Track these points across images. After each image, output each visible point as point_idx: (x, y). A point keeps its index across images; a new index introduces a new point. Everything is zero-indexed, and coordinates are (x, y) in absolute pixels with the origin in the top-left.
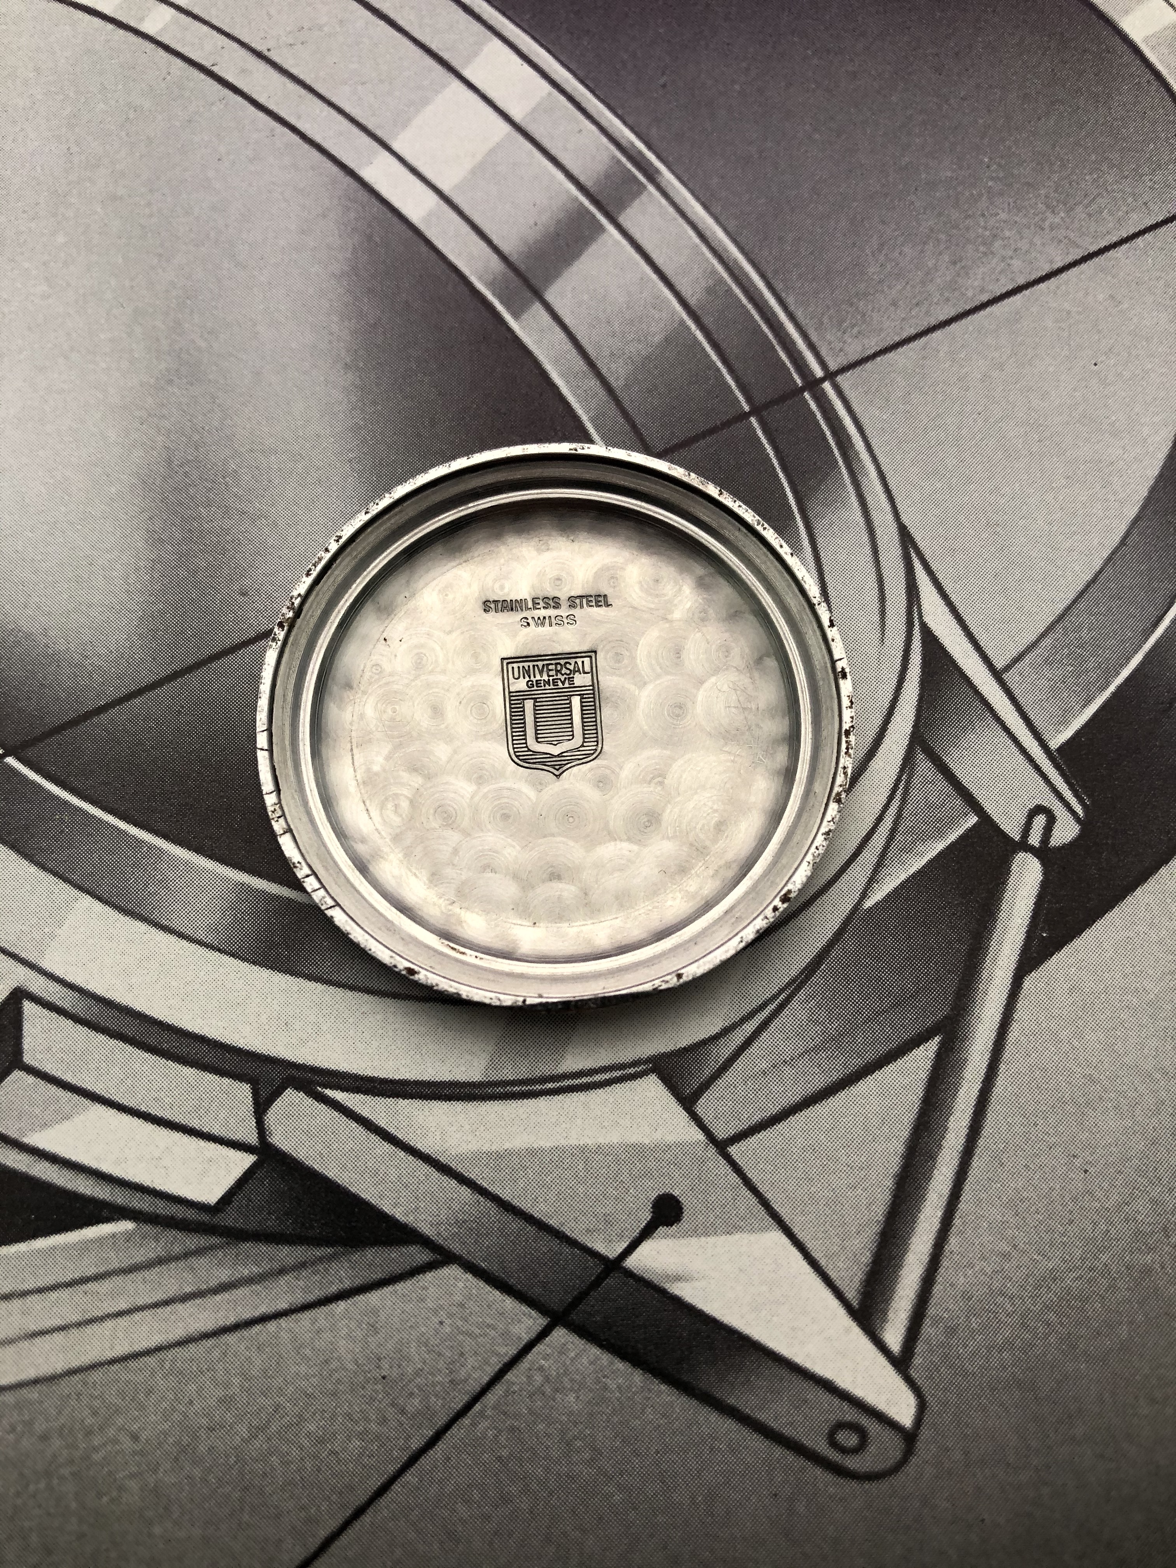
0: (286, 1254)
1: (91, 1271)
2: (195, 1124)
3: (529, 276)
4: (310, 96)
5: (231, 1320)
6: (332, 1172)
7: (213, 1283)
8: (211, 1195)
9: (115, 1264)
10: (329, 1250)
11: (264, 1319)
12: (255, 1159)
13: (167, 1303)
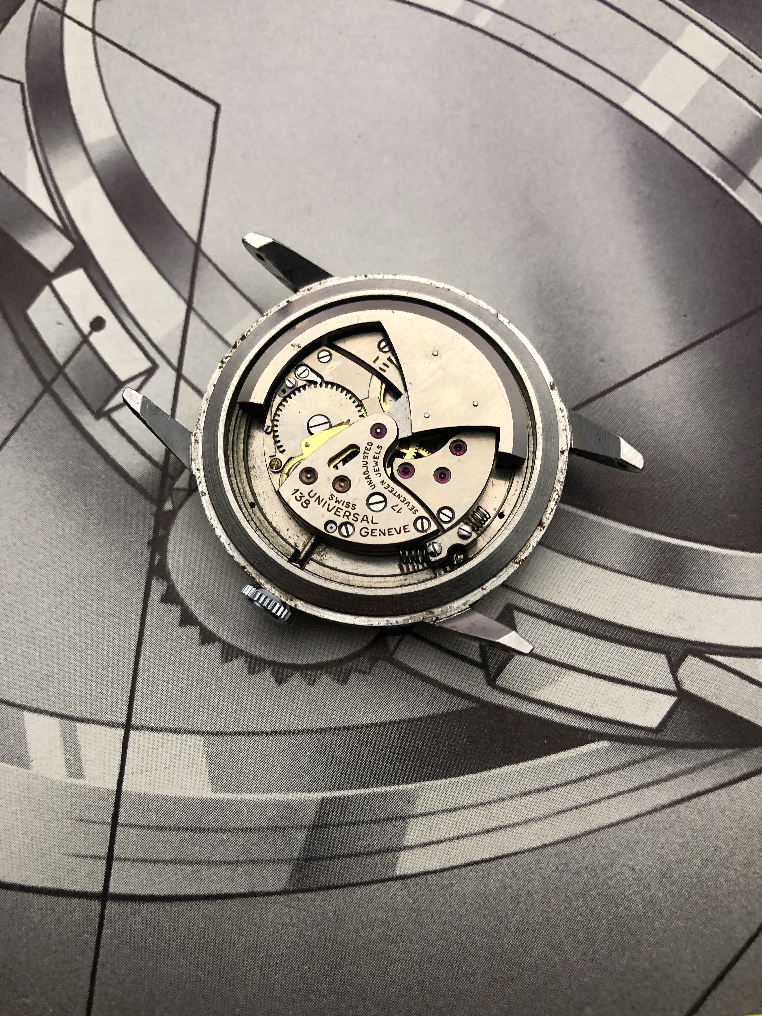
0: (706, 755)
1: (588, 773)
2: (635, 680)
3: (737, 164)
4: (584, 61)
5: (678, 797)
6: (724, 704)
7: (663, 775)
8: (654, 722)
9: (602, 768)
10: (731, 751)
11: (698, 795)
12: (676, 699)
13: (637, 789)
